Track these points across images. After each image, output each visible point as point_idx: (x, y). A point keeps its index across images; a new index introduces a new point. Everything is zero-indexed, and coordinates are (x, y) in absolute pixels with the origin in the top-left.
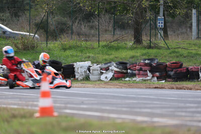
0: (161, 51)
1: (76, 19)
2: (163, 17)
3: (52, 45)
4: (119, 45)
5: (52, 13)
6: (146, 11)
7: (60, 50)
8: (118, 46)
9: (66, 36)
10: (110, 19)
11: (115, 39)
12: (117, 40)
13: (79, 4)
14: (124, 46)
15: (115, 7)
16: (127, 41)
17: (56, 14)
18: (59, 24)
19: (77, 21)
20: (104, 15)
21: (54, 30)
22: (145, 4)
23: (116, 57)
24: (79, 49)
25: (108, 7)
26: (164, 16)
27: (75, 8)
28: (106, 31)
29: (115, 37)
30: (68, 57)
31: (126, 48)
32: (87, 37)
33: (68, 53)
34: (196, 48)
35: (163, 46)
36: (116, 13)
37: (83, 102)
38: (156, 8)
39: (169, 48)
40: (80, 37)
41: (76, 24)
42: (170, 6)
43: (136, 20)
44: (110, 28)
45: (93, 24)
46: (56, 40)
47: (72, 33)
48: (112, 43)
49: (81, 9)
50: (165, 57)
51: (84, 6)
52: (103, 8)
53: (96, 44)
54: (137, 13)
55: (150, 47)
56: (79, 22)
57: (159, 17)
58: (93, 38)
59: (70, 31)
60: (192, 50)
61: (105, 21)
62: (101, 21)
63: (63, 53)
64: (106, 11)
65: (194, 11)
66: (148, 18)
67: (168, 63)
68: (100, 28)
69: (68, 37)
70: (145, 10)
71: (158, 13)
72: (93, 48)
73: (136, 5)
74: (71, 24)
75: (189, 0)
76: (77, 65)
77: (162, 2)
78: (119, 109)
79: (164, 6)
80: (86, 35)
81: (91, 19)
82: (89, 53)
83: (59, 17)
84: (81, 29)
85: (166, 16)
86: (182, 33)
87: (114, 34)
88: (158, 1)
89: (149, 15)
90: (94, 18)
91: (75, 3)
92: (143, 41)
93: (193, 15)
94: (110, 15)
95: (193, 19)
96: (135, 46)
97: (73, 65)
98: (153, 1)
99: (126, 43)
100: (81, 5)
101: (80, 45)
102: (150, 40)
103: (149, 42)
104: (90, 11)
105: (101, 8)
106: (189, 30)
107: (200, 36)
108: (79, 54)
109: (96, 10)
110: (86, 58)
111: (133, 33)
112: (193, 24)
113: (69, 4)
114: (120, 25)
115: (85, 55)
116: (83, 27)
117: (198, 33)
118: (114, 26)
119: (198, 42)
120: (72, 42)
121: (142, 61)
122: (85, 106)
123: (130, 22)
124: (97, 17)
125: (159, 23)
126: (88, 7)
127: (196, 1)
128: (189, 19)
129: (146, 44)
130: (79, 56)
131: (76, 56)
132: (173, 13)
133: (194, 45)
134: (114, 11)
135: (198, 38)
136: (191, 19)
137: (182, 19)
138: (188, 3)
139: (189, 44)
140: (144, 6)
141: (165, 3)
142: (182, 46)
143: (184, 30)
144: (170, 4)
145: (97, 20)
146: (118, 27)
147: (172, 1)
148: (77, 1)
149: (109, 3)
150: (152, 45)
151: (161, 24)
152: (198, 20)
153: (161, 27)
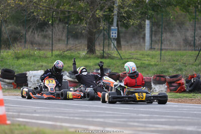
0: (114, 61)
1: (30, 28)
2: (117, 28)
3: (5, 54)
4: (73, 54)
5: (6, 21)
6: (100, 22)
7: (13, 58)
8: (71, 55)
9: (19, 44)
10: (64, 28)
11: (68, 48)
12: (70, 50)
13: (33, 13)
14: (78, 55)
15: (69, 17)
16: (80, 50)
17: (10, 22)
18: (12, 32)
19: (31, 30)
20: (58, 24)
21: (8, 39)
22: (99, 14)
23: (69, 67)
24: (32, 58)
25: (62, 16)
26: (117, 26)
27: (29, 17)
28: (59, 40)
29: (69, 47)
30: (20, 65)
31: (79, 58)
32: (40, 46)
33: (21, 61)
34: (149, 59)
35: (116, 55)
36: (69, 22)
37: (35, 111)
38: (110, 18)
39: (121, 59)
40: (33, 46)
41: (30, 33)
42: (124, 17)
43: (90, 29)
44: (64, 38)
45: (47, 33)
46: (9, 49)
47: (25, 42)
48: (65, 53)
49: (35, 18)
50: (118, 67)
51: (38, 15)
52: (57, 18)
53: (49, 54)
54: (90, 23)
55: (103, 57)
56: (32, 32)
57: (112, 28)
58: (47, 47)
59: (23, 40)
60: (145, 60)
61: (59, 31)
62: (54, 30)
63: (16, 61)
64: (60, 20)
65: (147, 22)
66: (101, 28)
67: (120, 74)
68: (54, 37)
69: (21, 45)
70: (99, 20)
71: (111, 23)
72: (46, 57)
73: (90, 15)
74: (24, 33)
75: (142, 11)
76: (30, 74)
77: (116, 12)
78: (72, 118)
79: (118, 16)
80: (39, 44)
81: (45, 28)
82: (42, 62)
83: (13, 25)
84: (34, 38)
85: (119, 27)
86: (135, 44)
87: (67, 44)
88: (112, 12)
89: (102, 25)
90: (48, 27)
91: (29, 12)
92: (96, 51)
93: (146, 26)
94: (64, 25)
95: (146, 29)
96: (88, 56)
97: (26, 74)
98: (107, 12)
99: (79, 52)
100: (35, 14)
101: (33, 54)
102: (103, 51)
103: (102, 52)
104: (44, 21)
105: (55, 18)
106: (142, 40)
107: (153, 47)
108: (32, 63)
109: (49, 19)
110: (39, 67)
111: (86, 43)
112: (146, 35)
113: (22, 13)
114: (74, 35)
115: (38, 64)
116: (36, 36)
117: (151, 44)
118: (68, 36)
119: (151, 52)
120: (25, 51)
121: (95, 71)
122: (38, 115)
123: (84, 31)
124: (51, 26)
125: (113, 33)
126: (42, 17)
127: (150, 12)
128: (143, 30)
129: (99, 55)
130: (31, 65)
131: (29, 65)
132: (127, 23)
133: (147, 55)
134: (68, 20)
135: (151, 48)
136: (144, 30)
137: (136, 30)
138: (142, 13)
139: (143, 54)
140: (97, 16)
141: (119, 13)
142: (135, 56)
143: (137, 41)
144: (123, 15)
145: (51, 30)
146: (72, 36)
147: (126, 12)
148: (31, 10)
149: (63, 12)
150: (105, 55)
151: (114, 35)
152: (151, 31)
153: (114, 37)
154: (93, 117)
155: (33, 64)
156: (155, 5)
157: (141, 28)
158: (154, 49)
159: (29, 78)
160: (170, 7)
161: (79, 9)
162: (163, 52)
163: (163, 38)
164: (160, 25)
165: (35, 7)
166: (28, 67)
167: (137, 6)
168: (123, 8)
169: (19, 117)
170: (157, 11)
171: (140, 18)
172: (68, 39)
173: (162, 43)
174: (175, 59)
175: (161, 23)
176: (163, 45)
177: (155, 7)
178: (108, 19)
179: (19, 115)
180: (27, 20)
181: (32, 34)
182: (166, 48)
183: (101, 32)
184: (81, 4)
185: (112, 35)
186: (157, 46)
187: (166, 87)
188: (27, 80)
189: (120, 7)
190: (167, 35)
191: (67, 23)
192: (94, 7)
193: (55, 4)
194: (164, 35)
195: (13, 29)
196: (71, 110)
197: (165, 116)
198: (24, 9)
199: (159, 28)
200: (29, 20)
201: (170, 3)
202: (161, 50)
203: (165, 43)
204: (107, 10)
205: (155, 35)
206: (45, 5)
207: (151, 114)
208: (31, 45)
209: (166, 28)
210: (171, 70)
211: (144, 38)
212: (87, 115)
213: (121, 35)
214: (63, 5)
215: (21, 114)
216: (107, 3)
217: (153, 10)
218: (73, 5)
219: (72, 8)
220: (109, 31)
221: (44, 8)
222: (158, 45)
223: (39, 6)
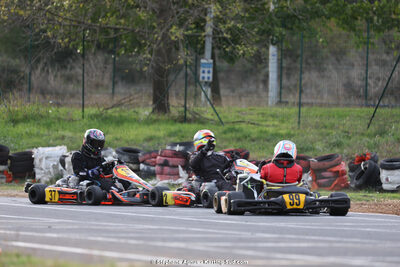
1: (38, 61)
2: (211, 61)
4: (124, 114)
6: (177, 49)
7: (6, 122)
8: (121, 116)
9: (17, 95)
10: (106, 62)
11: (115, 102)
12: (119, 105)
13: (45, 31)
14: (134, 116)
15: (116, 40)
16: (139, 106)
18: (3, 70)
19: (40, 66)
20: (95, 54)
22: (177, 33)
23: (117, 139)
24: (44, 121)
25: (101, 38)
26: (213, 57)
27: (37, 40)
28: (97, 86)
29: (116, 99)
30: (20, 136)
31: (137, 121)
32: (59, 97)
33: (21, 128)
34: (276, 123)
35: (209, 116)
36: (118, 50)
37: (49, 227)
38: (198, 42)
39: (221, 123)
40: (45, 98)
41: (38, 72)
42: (225, 39)
43: (158, 65)
44: (107, 81)
45: (73, 72)
47: (30, 90)
48: (110, 111)
49: (48, 43)
51: (54, 37)
52: (93, 41)
53: (77, 113)
54: (159, 52)
55: (184, 120)
56: (43, 69)
57: (203, 61)
58: (72, 101)
59: (26, 86)
60: (268, 126)
61: (96, 67)
62: (87, 66)
63: (11, 128)
64: (99, 47)
65: (272, 50)
66: (181, 62)
68: (85, 80)
69: (21, 97)
70: (176, 45)
71: (201, 52)
72: (71, 120)
73: (158, 36)
74: (27, 71)
75: (263, 28)
76: (39, 153)
77: (209, 30)
78: (123, 241)
79: (214, 38)
80: (57, 94)
81: (68, 62)
82: (64, 129)
83: (5, 57)
84: (48, 82)
85: (217, 59)
86: (249, 93)
87: (113, 93)
88: (202, 29)
89: (183, 56)
90: (74, 60)
91: (37, 30)
92: (171, 108)
93: (270, 57)
94: (106, 55)
95: (270, 65)
96: (154, 117)
97: (31, 153)
98: (191, 29)
99: (136, 109)
100: (49, 34)
101: (45, 114)
102: (185, 106)
103: (183, 109)
104: (67, 47)
105: (89, 41)
106: (261, 86)
107: (283, 100)
108: (43, 131)
109: (77, 44)
110: (57, 139)
111: (151, 91)
112: (270, 75)
113: (24, 32)
114: (126, 76)
115: (55, 134)
116: (51, 77)
117: (280, 93)
118: (114, 77)
119: (280, 110)
120: (30, 108)
121: (168, 148)
122: (55, 235)
123: (146, 68)
124: (81, 59)
125: (204, 72)
126: (63, 39)
127: (277, 29)
128: (263, 65)
129: (177, 114)
130: (42, 136)
131: (38, 135)
132: (232, 53)
133: (272, 116)
134: (115, 47)
135: (280, 102)
136: (267, 66)
137: (249, 65)
138: (262, 32)
139: (263, 114)
140: (173, 38)
141: (216, 32)
142: (247, 118)
143: (252, 87)
144: (225, 35)
145: (80, 65)
146: (123, 78)
147: (229, 29)
148: (42, 27)
149: (105, 30)
150: (189, 116)
151: (206, 75)
152: (280, 68)
153: (206, 80)
154: (164, 240)
155: (46, 132)
156: (288, 16)
157: (261, 62)
158: (287, 103)
159: (36, 162)
160: (317, 20)
161: (136, 25)
162: (303, 110)
163: (303, 82)
164: (298, 56)
165: (49, 20)
166: (36, 140)
167: (252, 18)
168: (225, 23)
169: (17, 238)
170: (292, 29)
171: (257, 42)
172: (114, 84)
173: (301, 92)
174: (327, 123)
175: (299, 52)
176: (303, 96)
177: (287, 20)
178: (195, 44)
179: (18, 235)
180: (33, 47)
181: (43, 75)
182: (310, 101)
183: (180, 70)
184: (140, 14)
185: (202, 75)
186: (292, 98)
187: (310, 178)
188: (33, 166)
189: (218, 20)
190: (310, 77)
191: (112, 52)
192: (165, 20)
193: (89, 15)
194: (306, 76)
195: (6, 64)
196: (121, 226)
197: (307, 237)
198: (27, 25)
199: (295, 61)
200: (38, 46)
201: (316, 12)
202: (300, 105)
203: (308, 91)
204: (193, 26)
205: (289, 75)
206: (68, 15)
207: (281, 233)
208: (41, 97)
209: (310, 61)
210: (319, 146)
211: (265, 82)
212: (153, 235)
213: (221, 75)
214: (105, 16)
215: (22, 233)
216: (191, 12)
217: (284, 26)
218: (123, 16)
219: (122, 21)
220: (196, 67)
221: (68, 23)
222: (294, 94)
223: (56, 18)
